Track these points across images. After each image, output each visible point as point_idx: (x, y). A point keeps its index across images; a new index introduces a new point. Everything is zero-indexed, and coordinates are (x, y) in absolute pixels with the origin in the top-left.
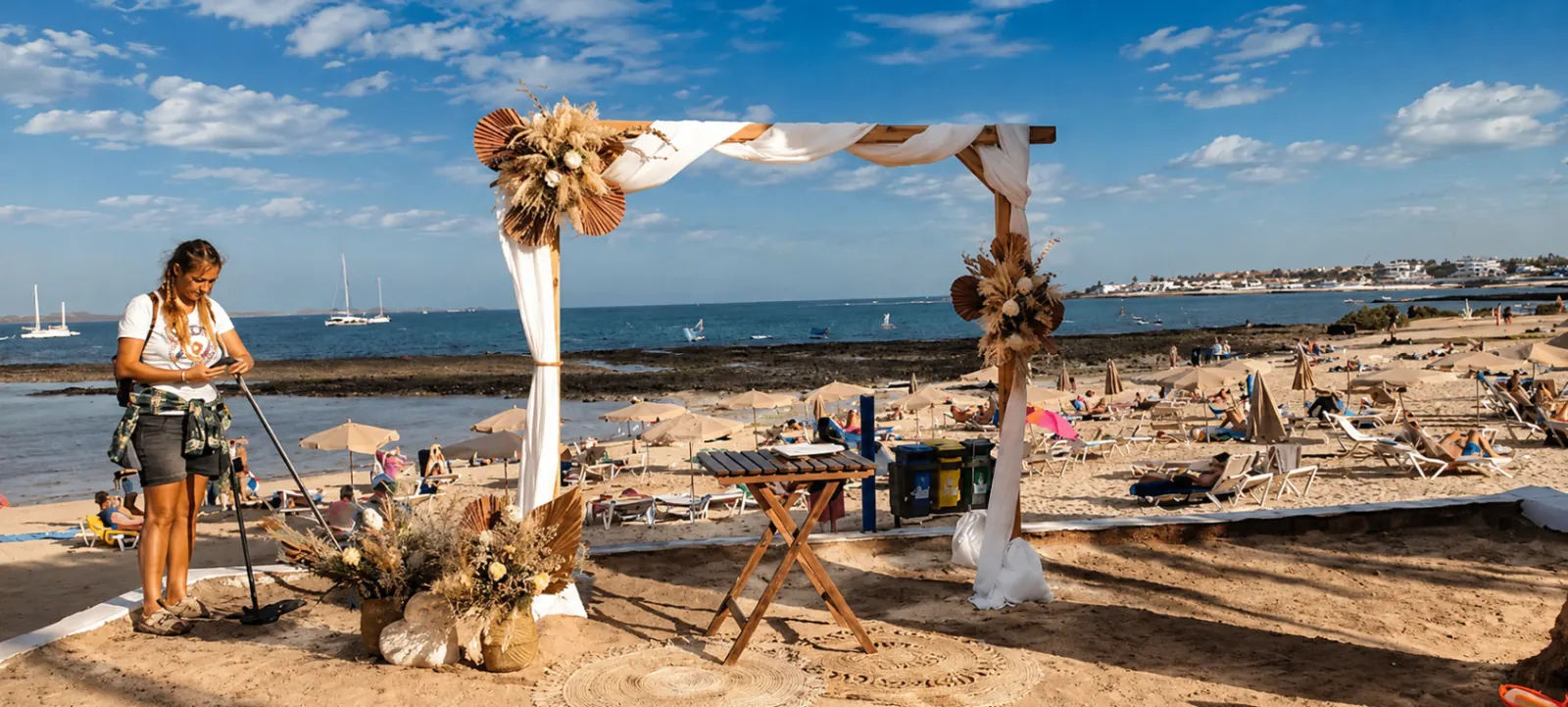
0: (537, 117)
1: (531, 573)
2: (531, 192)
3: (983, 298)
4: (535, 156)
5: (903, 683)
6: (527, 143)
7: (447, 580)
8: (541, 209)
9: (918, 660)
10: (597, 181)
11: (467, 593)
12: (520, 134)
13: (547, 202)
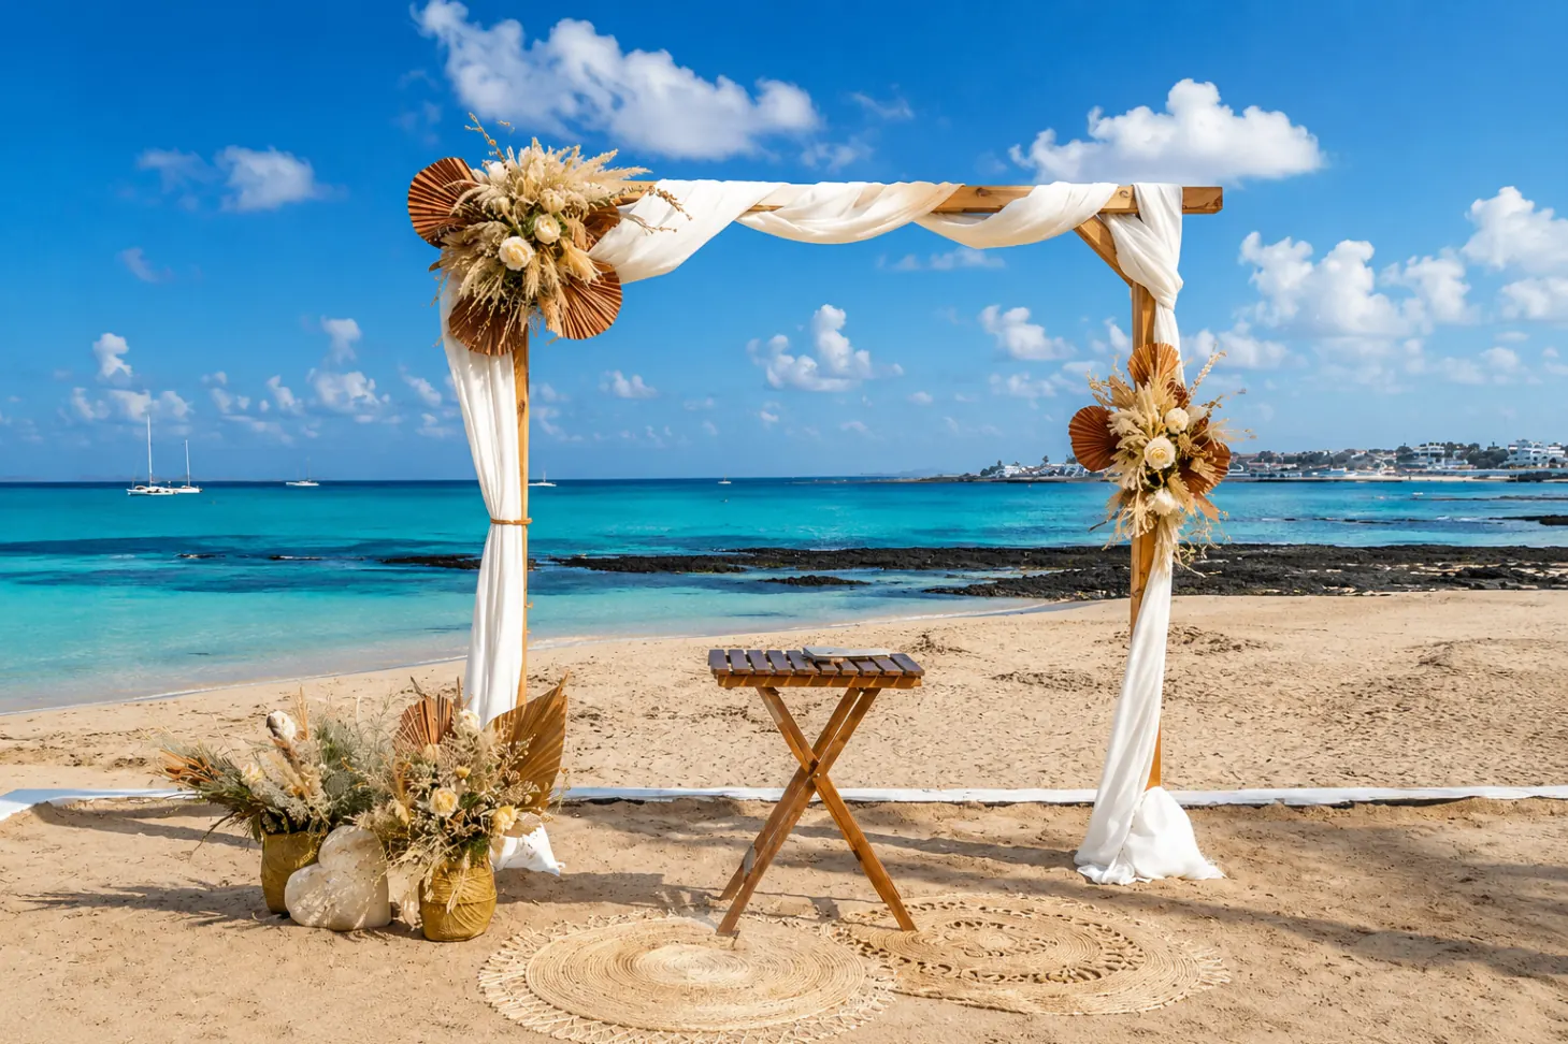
0: (496, 169)
1: (490, 805)
2: (486, 276)
3: (1117, 438)
4: (491, 224)
5: (1002, 977)
6: (480, 207)
7: (377, 811)
8: (502, 300)
9: (1018, 945)
10: (582, 261)
11: (403, 829)
12: (469, 193)
13: (510, 292)
